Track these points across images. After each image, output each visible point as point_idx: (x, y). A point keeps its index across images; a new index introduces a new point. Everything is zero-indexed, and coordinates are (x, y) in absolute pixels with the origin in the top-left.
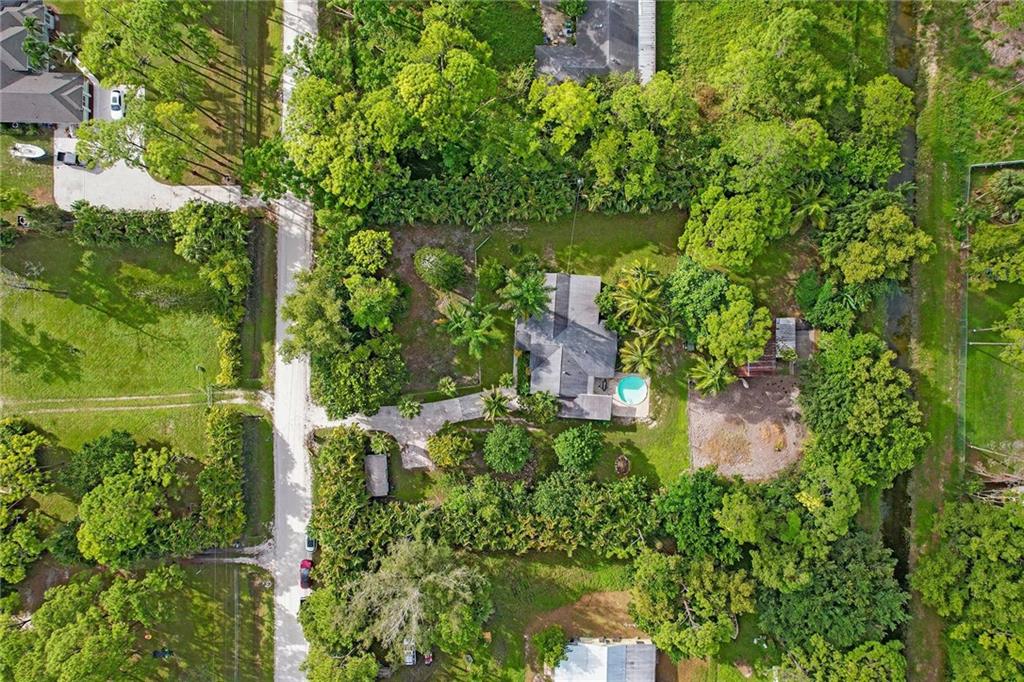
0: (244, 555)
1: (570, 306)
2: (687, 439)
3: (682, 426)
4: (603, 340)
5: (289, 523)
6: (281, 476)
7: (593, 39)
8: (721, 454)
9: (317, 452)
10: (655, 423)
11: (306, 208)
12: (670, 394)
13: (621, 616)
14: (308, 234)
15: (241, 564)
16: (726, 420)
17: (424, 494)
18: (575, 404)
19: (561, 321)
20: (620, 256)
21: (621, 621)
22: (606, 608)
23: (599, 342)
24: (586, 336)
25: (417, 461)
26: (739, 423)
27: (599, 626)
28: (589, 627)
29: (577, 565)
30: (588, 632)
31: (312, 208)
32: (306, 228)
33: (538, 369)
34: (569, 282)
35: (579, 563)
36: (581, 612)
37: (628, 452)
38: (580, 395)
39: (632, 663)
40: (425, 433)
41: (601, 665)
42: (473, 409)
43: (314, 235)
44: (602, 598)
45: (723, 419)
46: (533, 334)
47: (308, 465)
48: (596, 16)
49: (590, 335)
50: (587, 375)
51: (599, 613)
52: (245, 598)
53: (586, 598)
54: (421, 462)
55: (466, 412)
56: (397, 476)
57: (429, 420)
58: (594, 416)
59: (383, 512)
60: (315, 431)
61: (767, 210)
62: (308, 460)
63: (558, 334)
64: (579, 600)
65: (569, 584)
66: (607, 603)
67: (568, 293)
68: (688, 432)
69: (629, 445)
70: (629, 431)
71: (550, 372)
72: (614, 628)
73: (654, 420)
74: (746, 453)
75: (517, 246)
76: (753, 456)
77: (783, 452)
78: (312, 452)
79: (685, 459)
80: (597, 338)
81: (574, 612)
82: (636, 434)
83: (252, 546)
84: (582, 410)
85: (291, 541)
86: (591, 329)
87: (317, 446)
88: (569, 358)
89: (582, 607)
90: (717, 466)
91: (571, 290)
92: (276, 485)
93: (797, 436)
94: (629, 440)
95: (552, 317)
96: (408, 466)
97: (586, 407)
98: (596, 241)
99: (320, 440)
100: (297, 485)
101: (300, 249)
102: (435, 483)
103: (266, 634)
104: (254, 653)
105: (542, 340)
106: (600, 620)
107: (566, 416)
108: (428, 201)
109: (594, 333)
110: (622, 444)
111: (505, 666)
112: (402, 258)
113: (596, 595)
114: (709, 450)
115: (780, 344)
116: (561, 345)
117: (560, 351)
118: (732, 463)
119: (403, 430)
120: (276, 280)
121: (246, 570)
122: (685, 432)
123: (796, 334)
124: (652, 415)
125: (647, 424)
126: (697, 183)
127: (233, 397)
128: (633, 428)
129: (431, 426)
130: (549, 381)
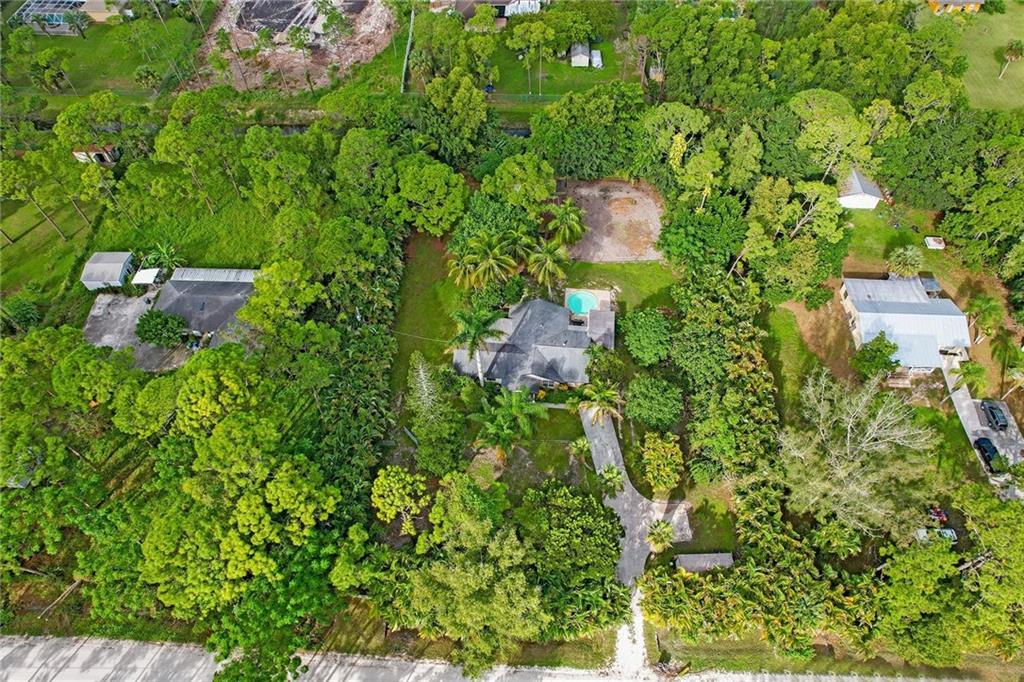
2: (629, 263)
3: (618, 268)
4: (529, 312)
7: (212, 313)
8: (643, 240)
9: (682, 664)
10: (615, 287)
11: (324, 664)
12: (585, 275)
13: (822, 315)
14: (361, 662)
16: (609, 236)
17: (722, 515)
18: (599, 340)
20: (443, 310)
21: (828, 316)
22: (818, 329)
23: (531, 315)
24: (526, 325)
25: (680, 523)
26: (611, 227)
27: (838, 334)
28: (843, 343)
29: (777, 356)
30: (848, 343)
31: (324, 655)
32: (353, 665)
33: (559, 373)
35: (775, 354)
36: (828, 350)
38: (589, 336)
39: (869, 297)
40: (644, 511)
41: (880, 318)
42: (610, 452)
43: (364, 653)
44: (808, 334)
45: (610, 239)
46: (520, 373)
48: (191, 308)
49: (524, 322)
51: (825, 335)
53: (812, 348)
54: (681, 519)
56: (704, 543)
57: (626, 506)
60: (653, 665)
62: (695, 676)
63: (521, 350)
64: (815, 355)
65: (801, 364)
66: (811, 329)
68: (623, 263)
69: (640, 306)
70: (625, 309)
71: (563, 359)
72: (837, 320)
73: (612, 288)
74: (640, 223)
76: (642, 219)
77: (636, 199)
78: (683, 669)
79: (650, 265)
80: (528, 317)
81: (830, 358)
82: (628, 302)
84: (605, 334)
86: (517, 325)
87: (673, 663)
88: (548, 340)
89: (823, 351)
94: (635, 307)
95: (502, 355)
96: (689, 533)
97: (603, 331)
99: (665, 658)
101: (382, 674)
102: (706, 501)
105: (528, 364)
106: (832, 334)
109: (522, 320)
113: (806, 339)
114: (639, 249)
116: (533, 346)
117: (540, 348)
119: (642, 539)
122: (623, 265)
124: (607, 289)
125: (617, 293)
128: (622, 305)
129: (634, 504)
130: (573, 360)
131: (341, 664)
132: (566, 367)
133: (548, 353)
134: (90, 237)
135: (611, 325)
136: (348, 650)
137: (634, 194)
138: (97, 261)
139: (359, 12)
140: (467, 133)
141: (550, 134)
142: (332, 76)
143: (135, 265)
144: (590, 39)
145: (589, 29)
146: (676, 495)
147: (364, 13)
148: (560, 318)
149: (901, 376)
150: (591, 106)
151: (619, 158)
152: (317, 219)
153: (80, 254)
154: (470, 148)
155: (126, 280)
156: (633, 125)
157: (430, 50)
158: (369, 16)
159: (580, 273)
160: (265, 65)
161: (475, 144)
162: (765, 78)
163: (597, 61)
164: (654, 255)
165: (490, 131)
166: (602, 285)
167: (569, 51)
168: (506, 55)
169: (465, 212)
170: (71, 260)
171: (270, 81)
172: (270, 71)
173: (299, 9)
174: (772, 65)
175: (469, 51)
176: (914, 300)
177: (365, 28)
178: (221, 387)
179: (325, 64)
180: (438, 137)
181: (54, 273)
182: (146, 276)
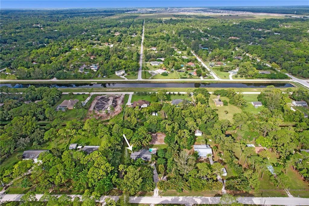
2: (160, 145)
3: (158, 145)
4: (143, 151)
16: (157, 141)
21: (191, 151)
41: (198, 150)
54: (165, 178)
73: (157, 148)
76: (163, 138)
85: (184, 201)
96: (166, 180)
97: (154, 153)
100: (171, 199)
102: (169, 176)
105: (142, 157)
109: (141, 152)
116: (143, 155)
128: (158, 150)
130: (149, 156)
131: (112, 197)
132: (148, 158)
133: (145, 156)
134: (69, 142)
135: (156, 152)
136: (113, 195)
137: (162, 135)
138: (71, 145)
139: (115, 107)
140: (133, 125)
141: (147, 125)
142: (111, 118)
143: (77, 146)
144: (155, 111)
145: (155, 109)
146: (165, 175)
147: (116, 107)
148: (148, 151)
149: (202, 159)
150: (153, 121)
151: (158, 129)
152: (110, 136)
153: (68, 144)
154: (134, 127)
155: (76, 148)
156: (160, 123)
157: (128, 113)
158: (117, 108)
159: (152, 146)
160: (98, 116)
161: (135, 127)
162: (183, 116)
163: (157, 114)
164: (164, 143)
165: (137, 125)
166: (155, 148)
167: (152, 113)
168: (141, 114)
169: (133, 136)
170: (66, 145)
171: (99, 118)
172: (99, 117)
173: (104, 107)
174: (184, 114)
175: (134, 113)
176: (204, 147)
177: (116, 110)
178: (99, 153)
179: (109, 116)
180: (129, 126)
181: (63, 147)
182: (80, 147)
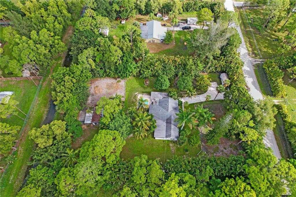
0: (260, 61)
1: (165, 127)
2: (126, 89)
3: (127, 93)
5: (249, 69)
6: (255, 80)
8: (115, 85)
9: (245, 86)
10: (136, 94)
12: (131, 102)
15: (260, 59)
18: (163, 96)
19: (169, 121)
25: (213, 84)
26: (108, 94)
30: (157, 44)
33: (176, 107)
34: (166, 135)
36: (159, 49)
37: (145, 86)
38: (161, 98)
42: (196, 98)
47: (247, 83)
50: (159, 105)
52: (256, 52)
55: (199, 97)
56: (218, 80)
58: (156, 93)
59: (222, 66)
61: (90, 150)
62: (248, 85)
63: (170, 117)
67: (166, 131)
68: (125, 91)
69: (144, 88)
70: (145, 92)
71: (172, 106)
72: (150, 45)
74: (107, 86)
75: (186, 152)
77: (95, 86)
78: (247, 87)
79: (127, 84)
82: (142, 91)
83: (258, 63)
84: (160, 95)
85: (247, 64)
88: (166, 109)
90: (117, 82)
91: (165, 132)
92: (256, 78)
93: (90, 90)
94: (145, 89)
95: (172, 123)
96: (215, 83)
98: (155, 154)
100: (249, 78)
103: (248, 44)
104: (249, 41)
106: (154, 46)
107: (166, 93)
108: (226, 164)
110: (147, 88)
111: (180, 38)
112: (229, 148)
114: (119, 86)
115: (91, 115)
117: (169, 111)
118: (112, 83)
120: (276, 140)
121: (258, 57)
122: (126, 91)
123: (84, 120)
124: (137, 96)
125: (138, 93)
126: (116, 166)
127: (278, 102)
